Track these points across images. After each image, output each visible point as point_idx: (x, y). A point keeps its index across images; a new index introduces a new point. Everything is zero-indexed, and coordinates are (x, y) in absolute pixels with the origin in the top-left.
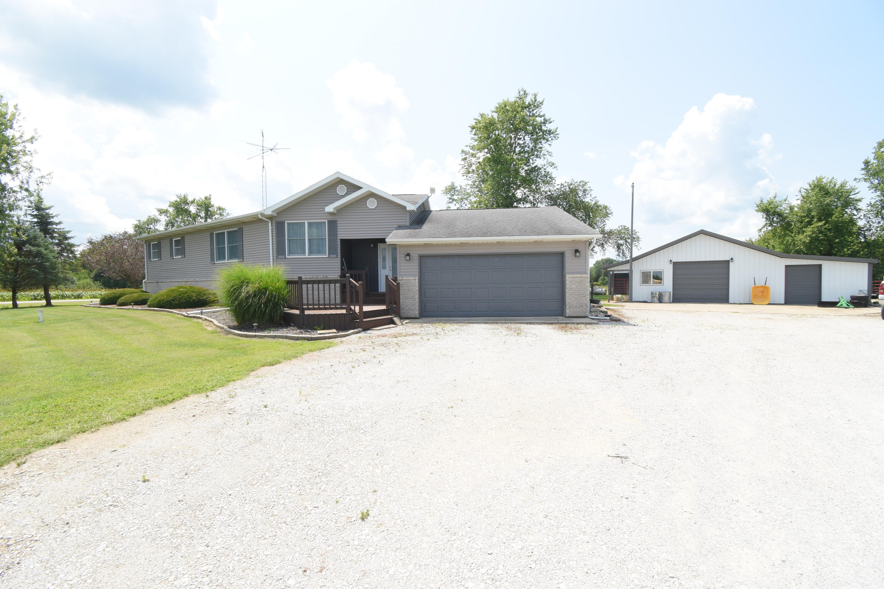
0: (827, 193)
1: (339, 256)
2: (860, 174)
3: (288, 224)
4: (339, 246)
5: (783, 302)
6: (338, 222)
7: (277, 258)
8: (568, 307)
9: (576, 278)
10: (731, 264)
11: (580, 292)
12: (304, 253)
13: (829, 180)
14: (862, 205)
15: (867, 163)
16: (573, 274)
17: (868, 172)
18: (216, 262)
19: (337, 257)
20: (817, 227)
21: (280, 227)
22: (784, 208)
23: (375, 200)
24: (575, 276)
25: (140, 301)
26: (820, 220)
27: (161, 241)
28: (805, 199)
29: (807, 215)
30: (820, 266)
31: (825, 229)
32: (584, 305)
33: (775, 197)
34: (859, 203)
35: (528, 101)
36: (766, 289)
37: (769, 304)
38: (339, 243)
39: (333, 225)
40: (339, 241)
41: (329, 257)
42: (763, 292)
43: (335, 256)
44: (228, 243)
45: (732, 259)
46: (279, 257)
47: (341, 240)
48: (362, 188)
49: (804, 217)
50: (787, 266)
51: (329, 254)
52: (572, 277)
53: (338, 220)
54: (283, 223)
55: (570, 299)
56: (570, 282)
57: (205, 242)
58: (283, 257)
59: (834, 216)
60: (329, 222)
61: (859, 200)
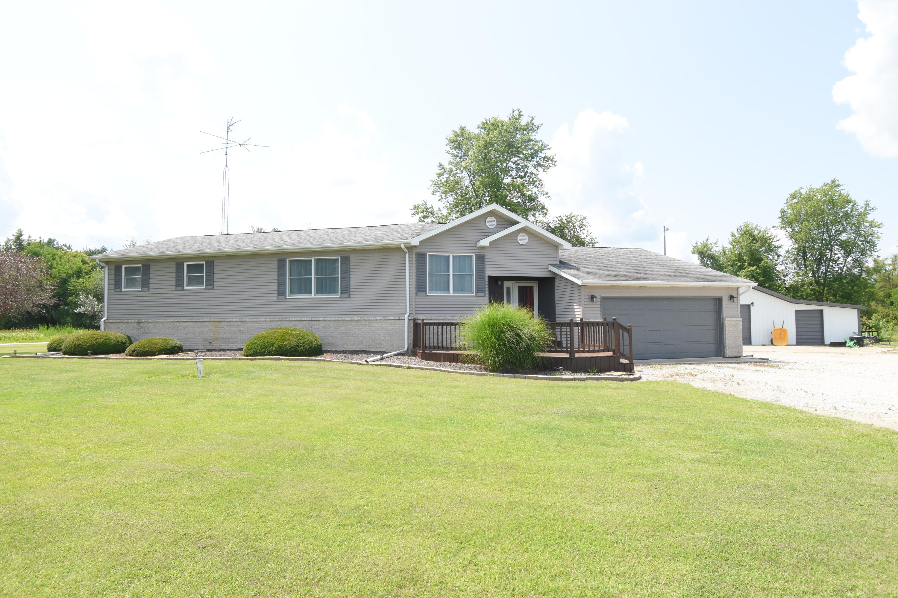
0: (754, 239)
1: (487, 295)
2: (777, 222)
3: (429, 256)
4: (487, 283)
5: (795, 344)
6: (486, 257)
7: (417, 295)
8: (727, 348)
9: (732, 321)
10: (752, 307)
11: (736, 335)
12: (448, 290)
13: (754, 226)
14: (782, 252)
15: (783, 212)
16: (731, 318)
17: (783, 220)
18: (287, 297)
19: (485, 296)
20: (749, 271)
21: (420, 258)
22: (716, 250)
23: (526, 236)
24: (732, 319)
25: (169, 349)
26: (750, 265)
27: (151, 264)
28: (735, 242)
29: (739, 259)
30: (821, 311)
31: (757, 273)
32: (739, 346)
33: (707, 240)
34: (780, 250)
35: (524, 122)
36: (783, 332)
37: (787, 345)
38: (487, 280)
39: (481, 259)
40: (487, 278)
41: (476, 296)
42: (780, 334)
43: (483, 294)
44: (317, 273)
45: (752, 303)
46: (419, 294)
47: (490, 277)
48: (519, 223)
49: (736, 260)
50: (796, 311)
51: (477, 292)
52: (730, 321)
53: (486, 254)
54: (424, 255)
55: (729, 341)
56: (728, 325)
57: (266, 270)
58: (424, 294)
59: (763, 261)
60: (477, 256)
61: (780, 247)
